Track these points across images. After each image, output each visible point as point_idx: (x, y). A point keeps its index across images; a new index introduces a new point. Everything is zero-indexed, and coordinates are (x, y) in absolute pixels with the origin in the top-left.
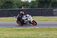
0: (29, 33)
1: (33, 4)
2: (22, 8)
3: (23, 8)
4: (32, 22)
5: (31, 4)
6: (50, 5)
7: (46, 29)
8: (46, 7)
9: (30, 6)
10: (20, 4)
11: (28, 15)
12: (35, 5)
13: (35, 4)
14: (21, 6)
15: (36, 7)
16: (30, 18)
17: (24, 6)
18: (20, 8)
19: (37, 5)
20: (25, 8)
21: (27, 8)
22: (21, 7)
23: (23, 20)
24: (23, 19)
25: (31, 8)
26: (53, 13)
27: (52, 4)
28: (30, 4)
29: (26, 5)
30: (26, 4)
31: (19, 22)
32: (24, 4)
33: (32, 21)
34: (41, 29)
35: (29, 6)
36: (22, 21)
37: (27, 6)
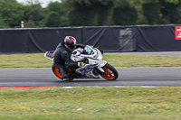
0: (43, 104)
1: (57, 13)
2: (19, 25)
3: (22, 26)
4: (102, 70)
5: (50, 13)
6: (110, 18)
7: (95, 92)
8: (95, 22)
9: (45, 21)
10: (13, 14)
11: (88, 48)
12: (62, 18)
13: (62, 13)
14: (15, 19)
15: (64, 21)
16: (95, 58)
17: (26, 19)
18: (13, 26)
19: (69, 17)
20: (30, 26)
21: (37, 25)
22: (16, 22)
23: (72, 64)
24: (73, 59)
25: (48, 25)
26: (119, 42)
27: (115, 14)
28: (44, 14)
29: (31, 16)
30: (33, 13)
31: (61, 70)
32: (25, 13)
33: (103, 65)
34: (81, 91)
35: (41, 18)
36: (70, 67)
37: (35, 20)
